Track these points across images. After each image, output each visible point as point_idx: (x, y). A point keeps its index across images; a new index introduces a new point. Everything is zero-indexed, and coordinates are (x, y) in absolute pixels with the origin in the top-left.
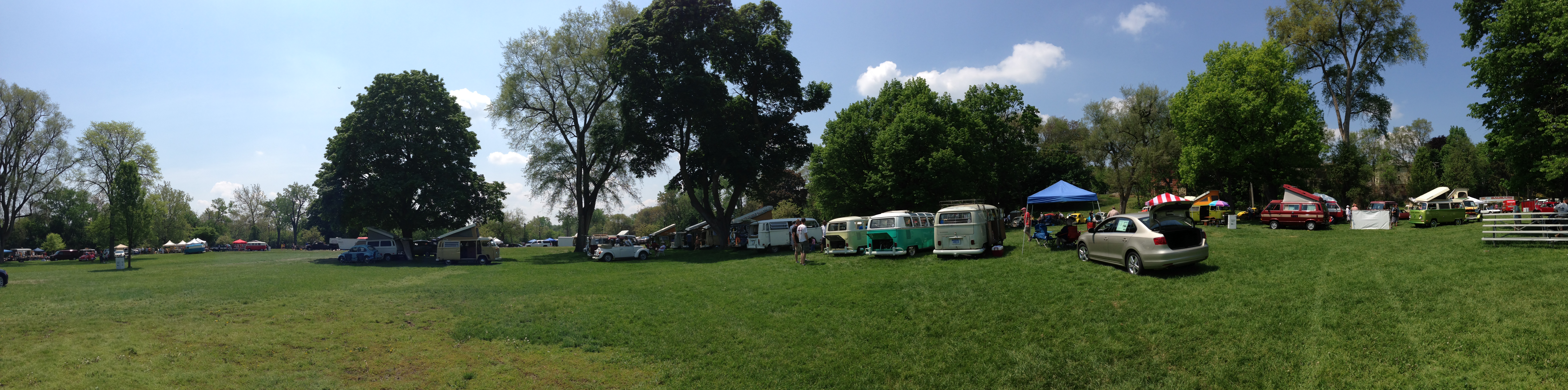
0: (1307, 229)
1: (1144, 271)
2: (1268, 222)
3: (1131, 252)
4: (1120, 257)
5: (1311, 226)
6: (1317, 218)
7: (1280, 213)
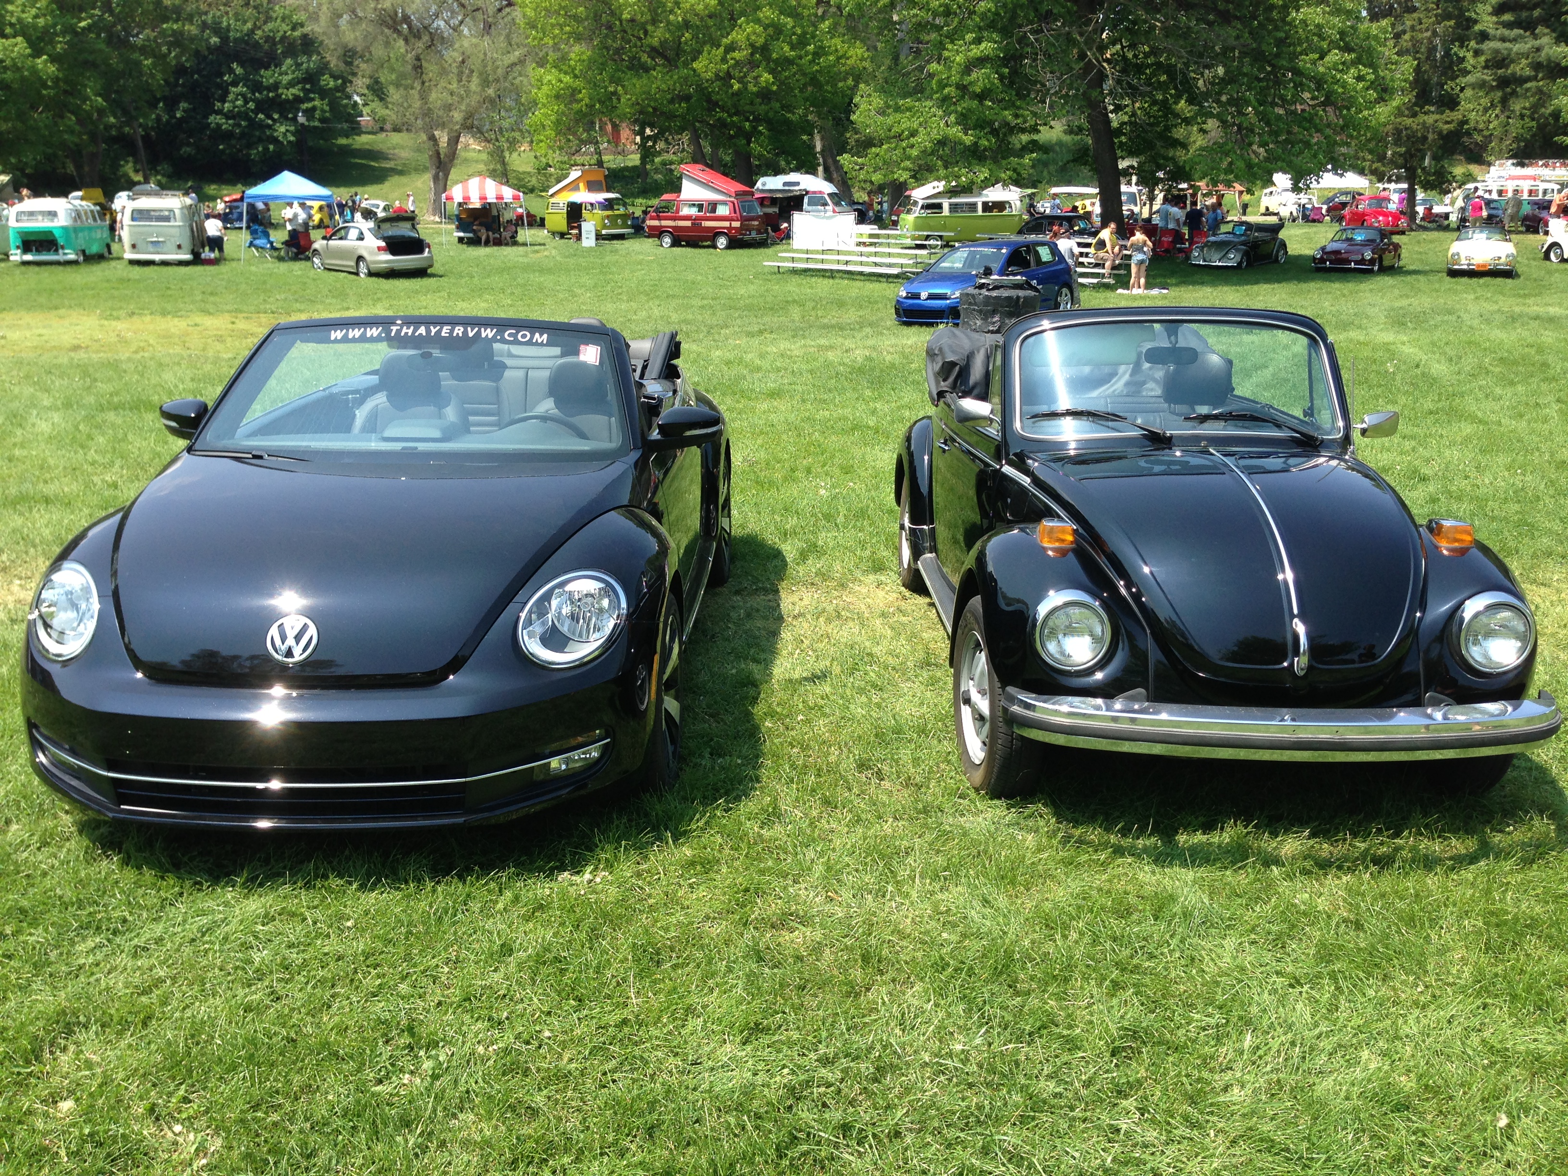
0: (715, 247)
1: (371, 274)
2: (658, 233)
3: (360, 258)
4: (353, 263)
5: (722, 242)
6: (730, 228)
7: (674, 219)
